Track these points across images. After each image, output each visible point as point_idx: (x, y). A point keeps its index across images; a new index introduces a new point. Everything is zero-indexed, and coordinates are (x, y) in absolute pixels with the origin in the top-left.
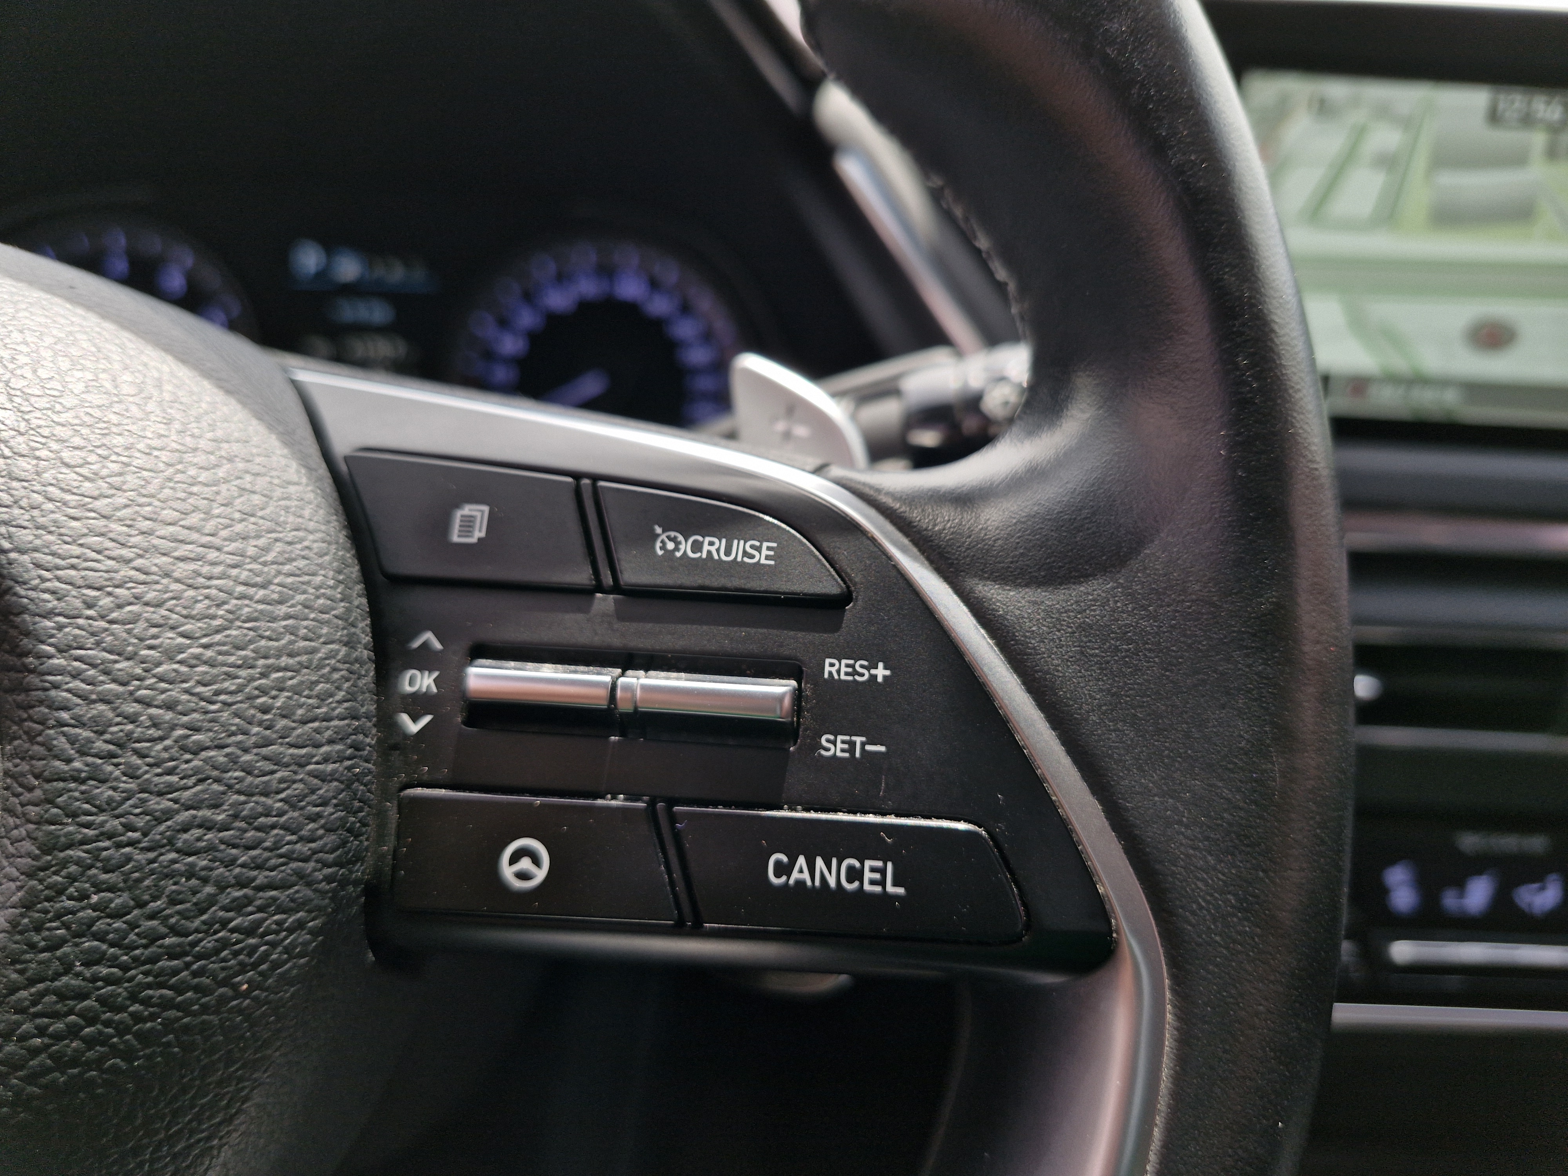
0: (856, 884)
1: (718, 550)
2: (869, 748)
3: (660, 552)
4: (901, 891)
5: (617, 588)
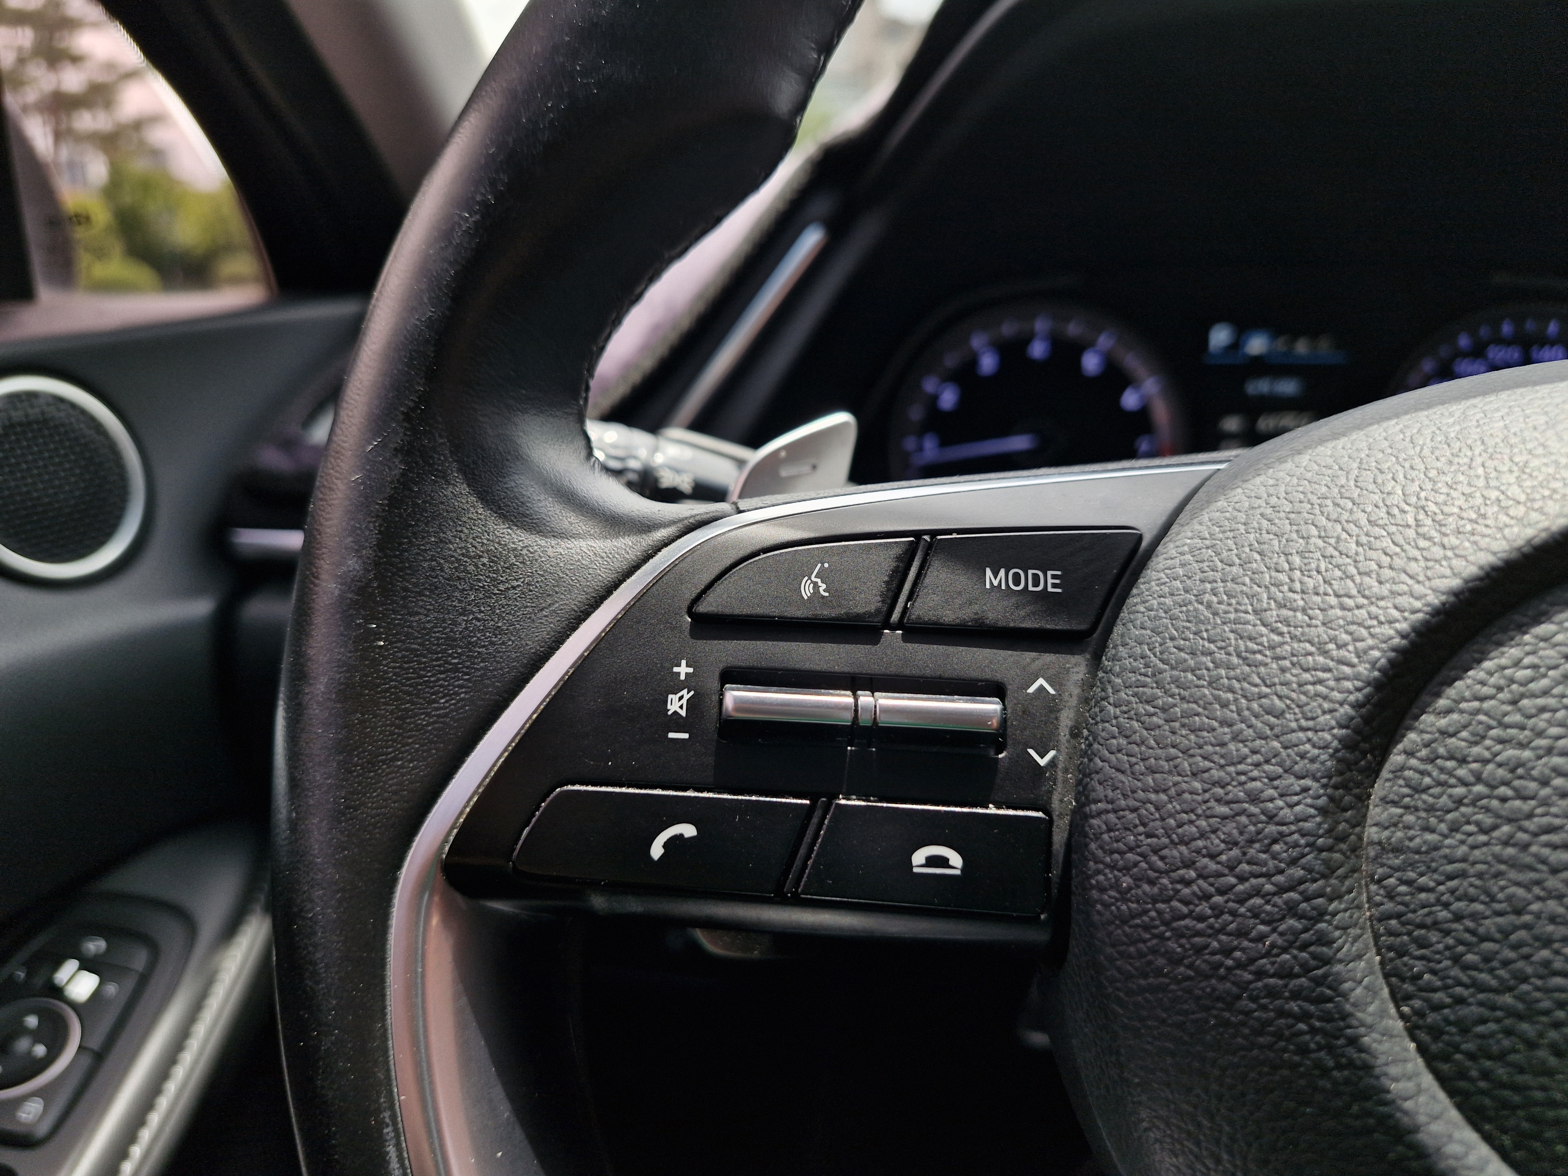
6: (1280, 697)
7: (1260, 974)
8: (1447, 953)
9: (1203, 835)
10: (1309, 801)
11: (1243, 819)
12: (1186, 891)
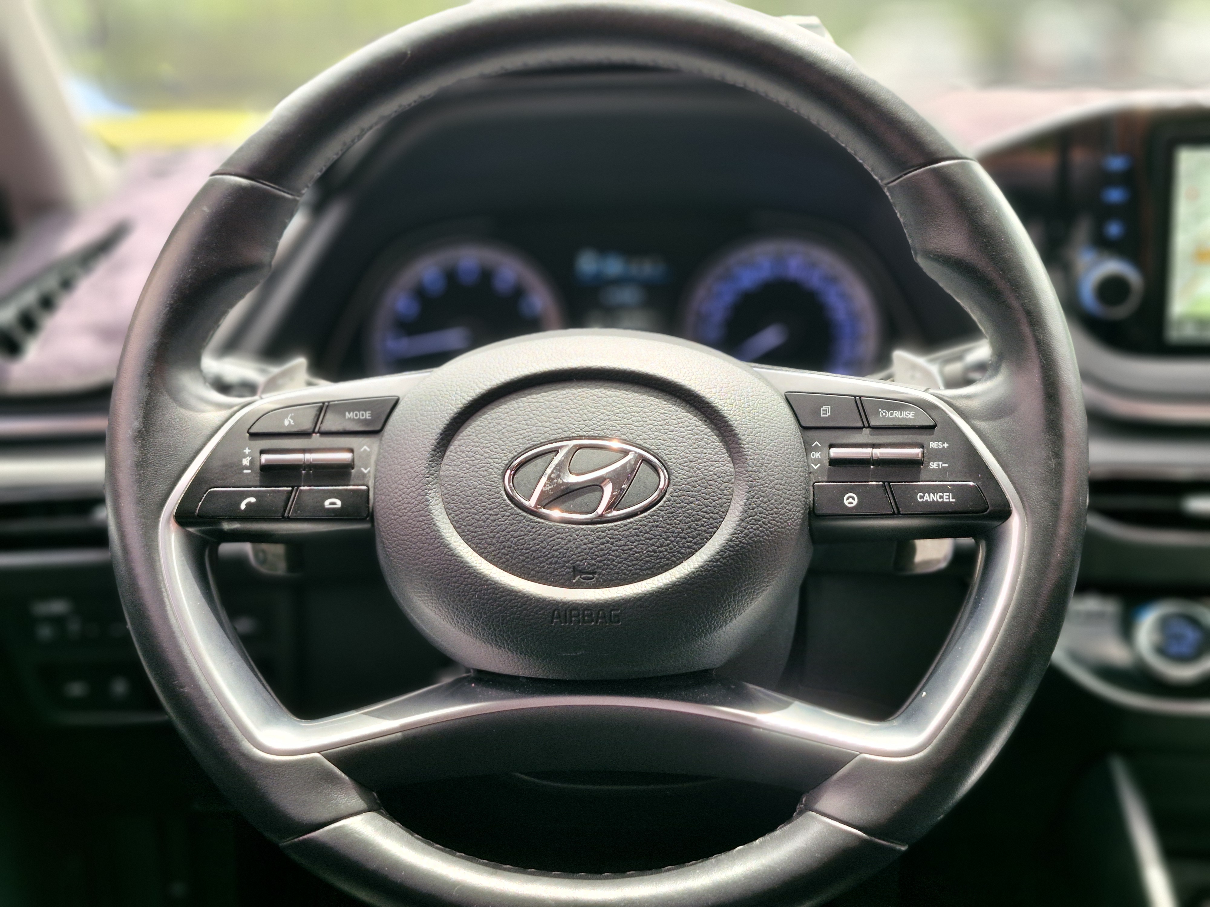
0: (942, 500)
1: (898, 415)
2: (943, 465)
3: (881, 416)
4: (954, 500)
5: (869, 427)
6: (418, 440)
7: (413, 512)
8: (459, 501)
9: (400, 480)
10: (423, 466)
11: (409, 473)
12: (396, 495)
